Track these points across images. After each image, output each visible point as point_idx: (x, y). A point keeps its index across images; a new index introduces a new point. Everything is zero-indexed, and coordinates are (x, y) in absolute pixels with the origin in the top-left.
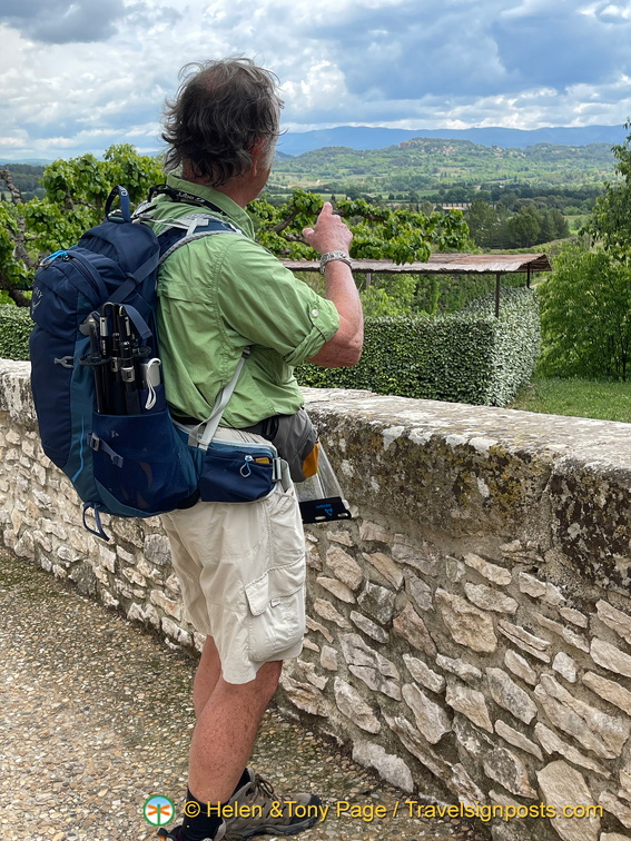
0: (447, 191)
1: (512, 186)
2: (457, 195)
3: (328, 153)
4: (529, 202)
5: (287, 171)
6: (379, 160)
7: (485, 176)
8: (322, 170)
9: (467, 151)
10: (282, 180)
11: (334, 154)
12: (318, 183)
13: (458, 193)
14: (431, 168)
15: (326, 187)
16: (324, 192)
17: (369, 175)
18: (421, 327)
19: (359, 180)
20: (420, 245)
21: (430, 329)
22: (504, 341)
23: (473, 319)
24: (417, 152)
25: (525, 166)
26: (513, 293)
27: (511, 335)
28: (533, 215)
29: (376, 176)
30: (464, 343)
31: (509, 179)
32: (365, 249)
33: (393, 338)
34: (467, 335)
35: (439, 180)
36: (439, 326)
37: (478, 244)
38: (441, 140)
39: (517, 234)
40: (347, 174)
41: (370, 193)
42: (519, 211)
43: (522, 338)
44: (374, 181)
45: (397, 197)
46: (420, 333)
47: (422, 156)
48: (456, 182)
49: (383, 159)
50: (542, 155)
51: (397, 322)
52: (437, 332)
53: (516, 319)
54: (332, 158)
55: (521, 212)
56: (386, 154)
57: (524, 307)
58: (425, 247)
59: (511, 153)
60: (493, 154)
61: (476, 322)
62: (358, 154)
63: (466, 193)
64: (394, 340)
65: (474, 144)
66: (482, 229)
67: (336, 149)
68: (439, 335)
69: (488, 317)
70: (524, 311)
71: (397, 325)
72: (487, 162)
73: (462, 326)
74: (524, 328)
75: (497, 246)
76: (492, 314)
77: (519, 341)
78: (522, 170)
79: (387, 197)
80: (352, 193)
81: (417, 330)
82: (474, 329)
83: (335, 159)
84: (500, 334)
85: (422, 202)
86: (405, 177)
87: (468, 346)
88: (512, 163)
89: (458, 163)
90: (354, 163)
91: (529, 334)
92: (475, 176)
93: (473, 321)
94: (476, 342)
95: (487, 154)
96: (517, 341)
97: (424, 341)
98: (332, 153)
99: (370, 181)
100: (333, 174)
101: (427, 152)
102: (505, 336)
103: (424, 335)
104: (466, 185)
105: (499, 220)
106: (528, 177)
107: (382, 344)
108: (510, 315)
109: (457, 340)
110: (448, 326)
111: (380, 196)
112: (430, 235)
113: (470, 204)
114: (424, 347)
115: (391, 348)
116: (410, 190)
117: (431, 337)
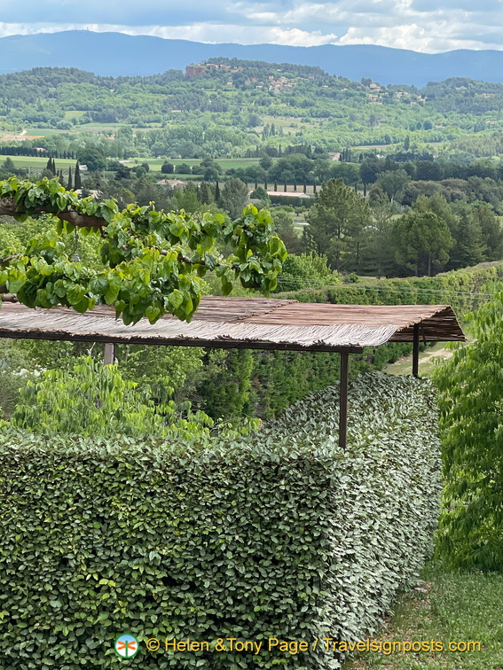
0: (275, 161)
1: (400, 157)
2: (296, 169)
3: (44, 79)
4: (432, 188)
6: (144, 98)
7: (349, 136)
8: (33, 110)
9: (315, 88)
11: (55, 82)
12: (22, 137)
13: (297, 165)
16: (34, 153)
17: (122, 124)
18: (173, 466)
19: (104, 133)
20: (176, 283)
21: (193, 470)
22: (358, 498)
23: (289, 450)
24: (219, 84)
25: (425, 120)
26: (382, 387)
27: (374, 484)
28: (439, 214)
29: (137, 127)
30: (269, 503)
31: (395, 142)
32: (52, 287)
33: (110, 489)
34: (275, 485)
35: (260, 140)
36: (215, 464)
37: (334, 265)
38: (265, 65)
39: (410, 249)
40: (80, 121)
41: (125, 159)
42: (413, 204)
43: (400, 489)
44: (135, 136)
45: (177, 168)
46: (171, 478)
47: (228, 93)
48: (292, 145)
49: (151, 96)
50: (457, 100)
51: (120, 453)
52: (210, 477)
53: (386, 447)
54: (52, 90)
55: (416, 207)
56: (158, 87)
57: (405, 422)
58: (188, 288)
59: (399, 95)
60: (365, 96)
61: (295, 458)
62: (103, 85)
63: (312, 167)
64: (113, 494)
65: (327, 74)
66: (342, 236)
67: (59, 72)
68: (213, 485)
69: (323, 445)
70: (402, 430)
71: (121, 460)
72: (351, 109)
73: (266, 464)
74: (405, 468)
75: (372, 271)
76: (332, 439)
77: (393, 495)
78: (419, 126)
79: (159, 168)
80: (90, 159)
81: (165, 471)
82: (291, 472)
83: (59, 91)
84: (349, 484)
85: (225, 180)
86: (195, 132)
87: (278, 511)
88: (400, 113)
89: (298, 109)
90: (95, 101)
91: (416, 479)
92: (330, 135)
93: (288, 455)
94: (296, 502)
95: (351, 95)
96: (388, 496)
97: (181, 496)
98: (51, 80)
99: (127, 136)
100: (53, 120)
101: (237, 87)
102: (361, 487)
103: (180, 483)
104: (313, 151)
105: (374, 220)
106: (431, 141)
107: (85, 502)
108: (372, 441)
109: (254, 496)
110: (234, 465)
111: (145, 166)
112: (203, 259)
113: (319, 188)
114: (181, 512)
115: (104, 512)
116: (203, 156)
117: (197, 489)
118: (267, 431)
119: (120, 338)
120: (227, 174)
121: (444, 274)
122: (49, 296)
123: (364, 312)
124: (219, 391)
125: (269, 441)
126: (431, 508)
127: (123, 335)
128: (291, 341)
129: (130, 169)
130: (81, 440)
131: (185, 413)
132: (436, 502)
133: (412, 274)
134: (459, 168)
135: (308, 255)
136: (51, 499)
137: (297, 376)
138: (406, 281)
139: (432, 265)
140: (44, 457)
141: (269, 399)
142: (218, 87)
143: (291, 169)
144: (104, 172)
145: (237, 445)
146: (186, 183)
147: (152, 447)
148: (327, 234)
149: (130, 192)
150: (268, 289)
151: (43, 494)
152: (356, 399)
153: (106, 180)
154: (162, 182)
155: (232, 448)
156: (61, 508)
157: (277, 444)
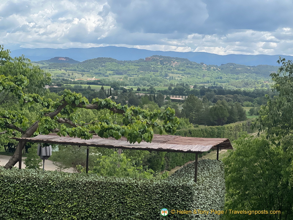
0: (173, 88)
1: (212, 87)
2: (180, 91)
3: (101, 61)
4: (222, 98)
5: (75, 70)
6: (132, 67)
7: (196, 80)
8: (97, 71)
9: (186, 65)
10: (71, 76)
11: (104, 62)
12: (93, 79)
13: (180, 89)
14: (163, 73)
15: (99, 81)
16: (97, 84)
17: (125, 75)
18: (144, 187)
19: (119, 78)
20: (146, 131)
21: (150, 188)
22: (200, 198)
23: (179, 183)
24: (155, 63)
25: (220, 76)
26: (207, 163)
27: (205, 193)
28: (224, 106)
29: (130, 76)
30: (173, 199)
31: (211, 83)
32: (108, 132)
33: (125, 193)
34: (175, 193)
35: (168, 81)
36: (157, 187)
37: (191, 122)
38: (170, 58)
39: (215, 117)
40: (112, 74)
41: (126, 86)
42: (216, 103)
43: (213, 195)
44: (129, 79)
45: (142, 89)
46: (143, 191)
47: (158, 66)
48: (178, 83)
49: (134, 67)
50: (230, 70)
51: (128, 183)
52: (155, 191)
53: (209, 182)
54: (103, 64)
55: (217, 104)
56: (136, 64)
57: (214, 175)
58: (149, 133)
59: (212, 68)
60: (201, 68)
61: (181, 185)
62: (119, 63)
63: (184, 90)
64: (126, 195)
65: (190, 61)
66: (194, 112)
67: (106, 59)
68: (156, 193)
69: (190, 181)
70: (214, 177)
71: (128, 185)
72: (197, 72)
73: (172, 187)
74: (214, 189)
75: (203, 123)
76: (192, 179)
77: (211, 197)
78: (218, 78)
79: (136, 89)
80: (115, 86)
81: (142, 188)
82: (180, 190)
83: (105, 65)
84: (197, 194)
85: (157, 93)
86: (148, 78)
87: (175, 201)
88: (212, 74)
89: (180, 72)
90: (117, 68)
91: (218, 192)
92: (190, 80)
93: (179, 184)
94: (181, 199)
95: (197, 68)
96: (209, 197)
97: (146, 196)
98: (103, 61)
99: (126, 79)
100: (103, 74)
101: (161, 64)
102: (201, 194)
103: (146, 192)
104: (185, 85)
105: (204, 107)
106: (222, 83)
107: (117, 197)
108: (204, 180)
109: (169, 197)
110: (163, 187)
111: (132, 89)
112: (154, 123)
113: (187, 97)
114: (146, 201)
115: (123, 200)
116: (150, 86)
117: (151, 194)
118: (173, 177)
119: (129, 148)
120: (158, 91)
121: (226, 125)
122: (108, 134)
123: (202, 140)
124: (154, 161)
125: (173, 180)
126: (222, 201)
127: (129, 147)
128: (181, 149)
129: (127, 90)
130: (116, 178)
131: (146, 169)
132: (224, 199)
133: (215, 125)
134: (231, 91)
135: (183, 118)
136: (107, 196)
137: (179, 157)
138: (214, 127)
139: (222, 122)
140: (105, 183)
141: (170, 164)
142: (155, 64)
143: (178, 90)
144: (119, 91)
145: (164, 181)
146: (145, 94)
147: (138, 181)
148: (189, 112)
149: (127, 97)
150: (173, 133)
151: (105, 195)
152: (199, 167)
153: (119, 93)
154: (137, 94)
155: (162, 182)
156: (110, 199)
157: (176, 181)
